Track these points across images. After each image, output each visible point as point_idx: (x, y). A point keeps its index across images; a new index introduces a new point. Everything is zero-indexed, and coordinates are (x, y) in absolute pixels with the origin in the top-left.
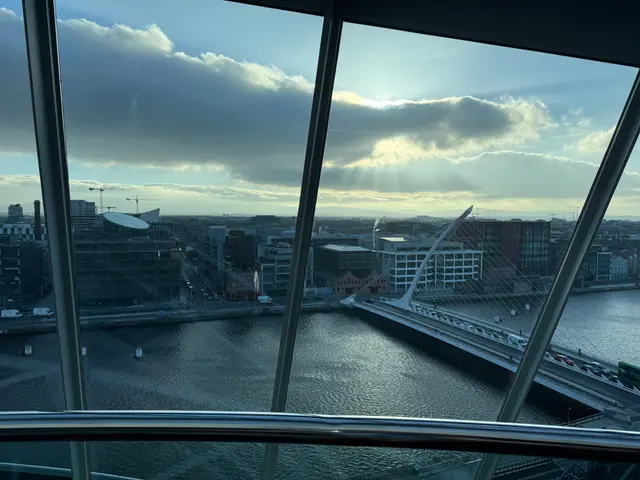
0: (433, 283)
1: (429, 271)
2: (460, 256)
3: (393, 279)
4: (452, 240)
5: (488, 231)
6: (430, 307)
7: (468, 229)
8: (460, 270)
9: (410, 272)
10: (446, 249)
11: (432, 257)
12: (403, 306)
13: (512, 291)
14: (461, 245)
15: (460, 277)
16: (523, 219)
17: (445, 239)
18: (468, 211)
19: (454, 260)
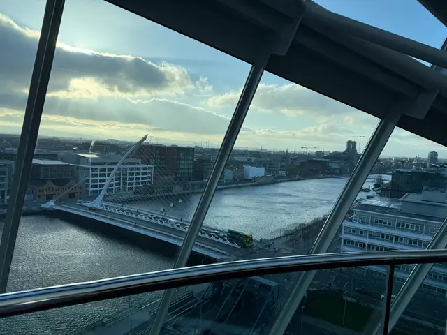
0: (119, 188)
1: (116, 180)
2: (138, 169)
3: (88, 186)
4: (133, 158)
5: (158, 152)
7: (145, 151)
8: (139, 179)
9: (101, 181)
10: (129, 163)
11: (119, 169)
12: (99, 206)
13: (172, 192)
14: (140, 161)
15: (138, 183)
16: (179, 146)
17: (128, 157)
18: (145, 138)
19: (135, 172)
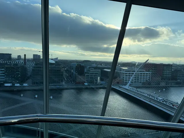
0: (136, 82)
1: (135, 78)
2: (144, 74)
3: (124, 80)
4: (142, 69)
5: (153, 67)
6: (135, 89)
7: (147, 66)
8: (144, 78)
9: (129, 78)
10: (140, 71)
11: (136, 74)
12: (127, 88)
13: (160, 85)
14: (145, 70)
15: (144, 80)
16: (164, 64)
17: (140, 69)
18: (148, 60)
19: (142, 75)
